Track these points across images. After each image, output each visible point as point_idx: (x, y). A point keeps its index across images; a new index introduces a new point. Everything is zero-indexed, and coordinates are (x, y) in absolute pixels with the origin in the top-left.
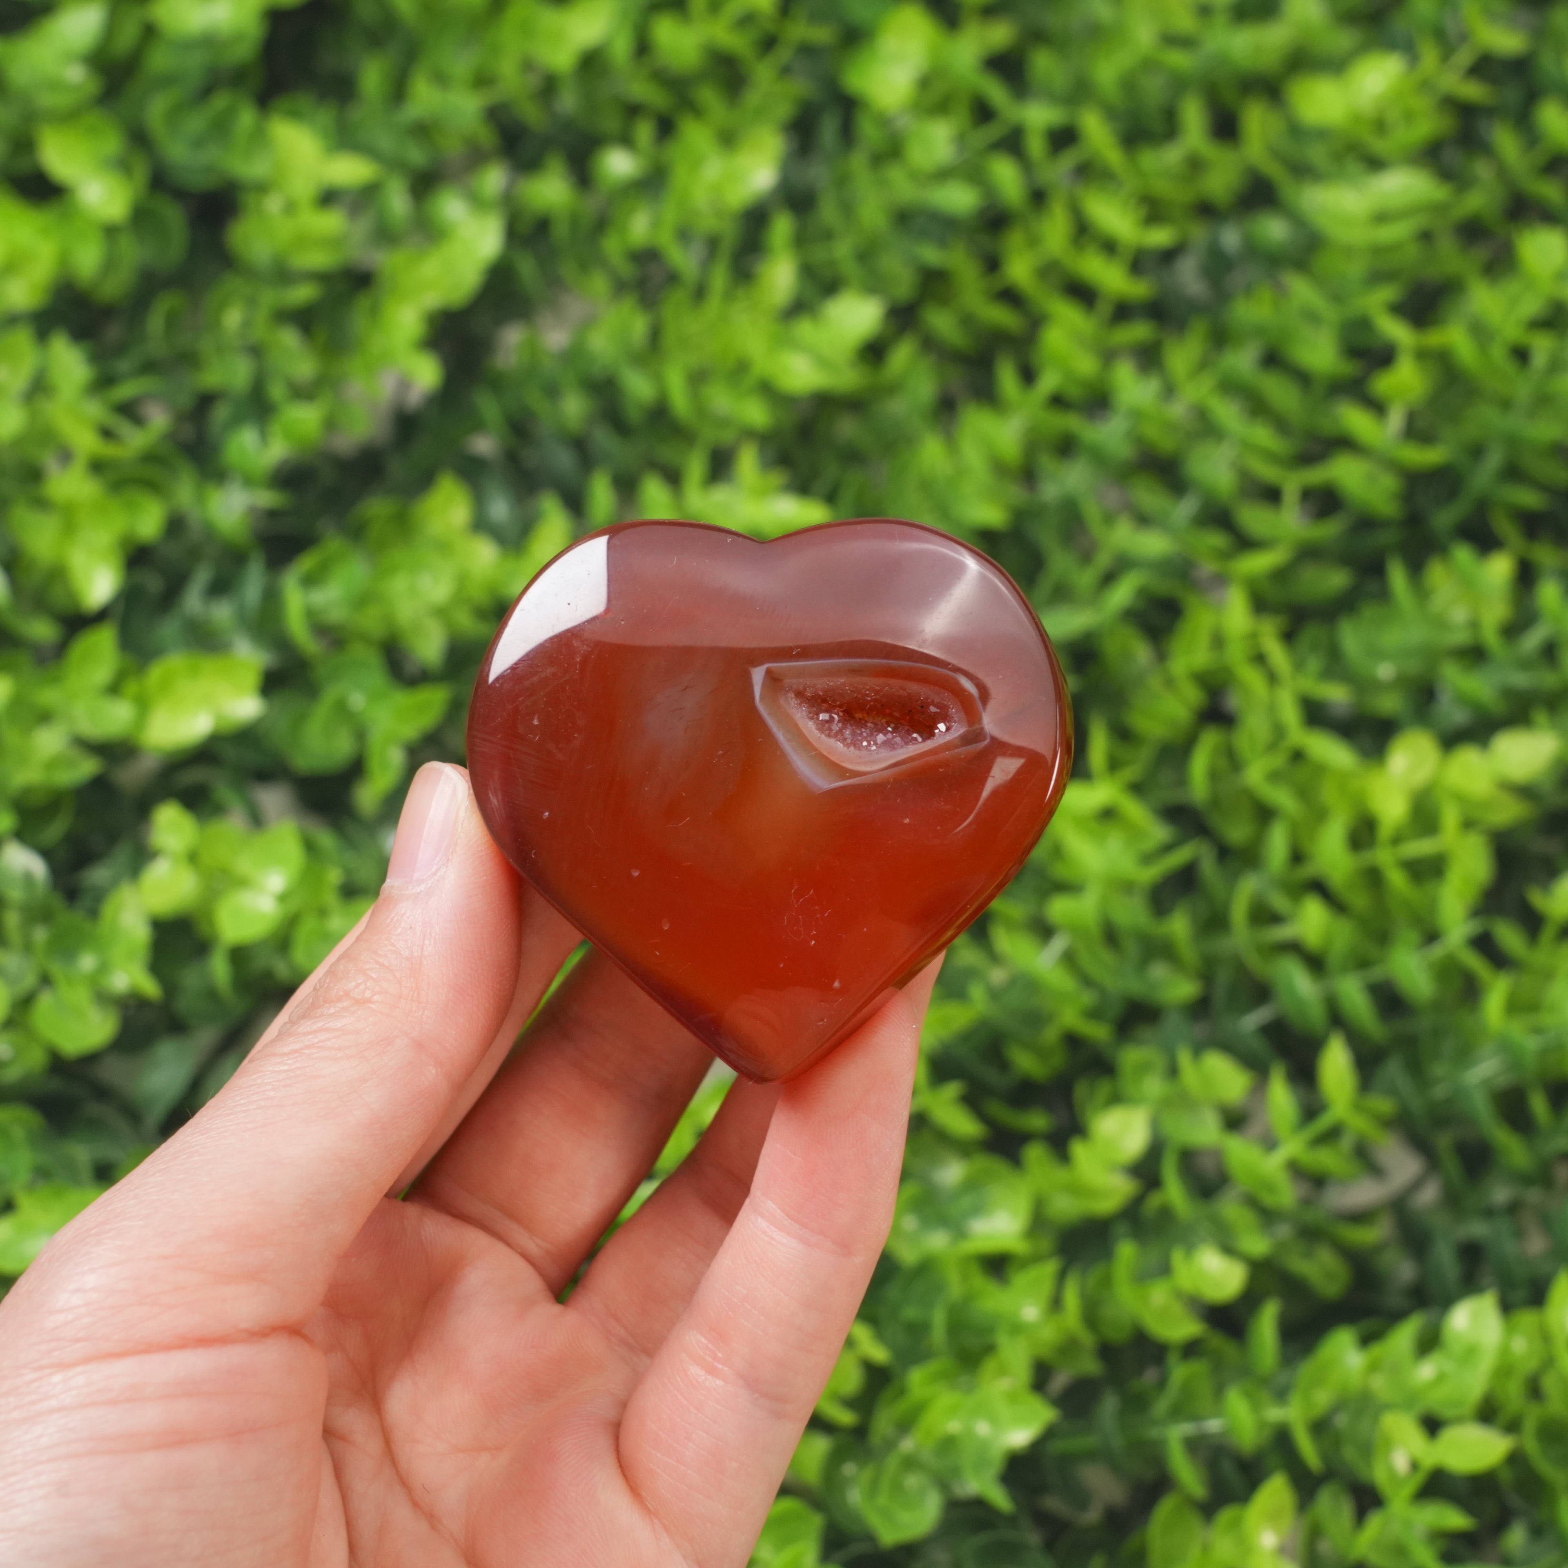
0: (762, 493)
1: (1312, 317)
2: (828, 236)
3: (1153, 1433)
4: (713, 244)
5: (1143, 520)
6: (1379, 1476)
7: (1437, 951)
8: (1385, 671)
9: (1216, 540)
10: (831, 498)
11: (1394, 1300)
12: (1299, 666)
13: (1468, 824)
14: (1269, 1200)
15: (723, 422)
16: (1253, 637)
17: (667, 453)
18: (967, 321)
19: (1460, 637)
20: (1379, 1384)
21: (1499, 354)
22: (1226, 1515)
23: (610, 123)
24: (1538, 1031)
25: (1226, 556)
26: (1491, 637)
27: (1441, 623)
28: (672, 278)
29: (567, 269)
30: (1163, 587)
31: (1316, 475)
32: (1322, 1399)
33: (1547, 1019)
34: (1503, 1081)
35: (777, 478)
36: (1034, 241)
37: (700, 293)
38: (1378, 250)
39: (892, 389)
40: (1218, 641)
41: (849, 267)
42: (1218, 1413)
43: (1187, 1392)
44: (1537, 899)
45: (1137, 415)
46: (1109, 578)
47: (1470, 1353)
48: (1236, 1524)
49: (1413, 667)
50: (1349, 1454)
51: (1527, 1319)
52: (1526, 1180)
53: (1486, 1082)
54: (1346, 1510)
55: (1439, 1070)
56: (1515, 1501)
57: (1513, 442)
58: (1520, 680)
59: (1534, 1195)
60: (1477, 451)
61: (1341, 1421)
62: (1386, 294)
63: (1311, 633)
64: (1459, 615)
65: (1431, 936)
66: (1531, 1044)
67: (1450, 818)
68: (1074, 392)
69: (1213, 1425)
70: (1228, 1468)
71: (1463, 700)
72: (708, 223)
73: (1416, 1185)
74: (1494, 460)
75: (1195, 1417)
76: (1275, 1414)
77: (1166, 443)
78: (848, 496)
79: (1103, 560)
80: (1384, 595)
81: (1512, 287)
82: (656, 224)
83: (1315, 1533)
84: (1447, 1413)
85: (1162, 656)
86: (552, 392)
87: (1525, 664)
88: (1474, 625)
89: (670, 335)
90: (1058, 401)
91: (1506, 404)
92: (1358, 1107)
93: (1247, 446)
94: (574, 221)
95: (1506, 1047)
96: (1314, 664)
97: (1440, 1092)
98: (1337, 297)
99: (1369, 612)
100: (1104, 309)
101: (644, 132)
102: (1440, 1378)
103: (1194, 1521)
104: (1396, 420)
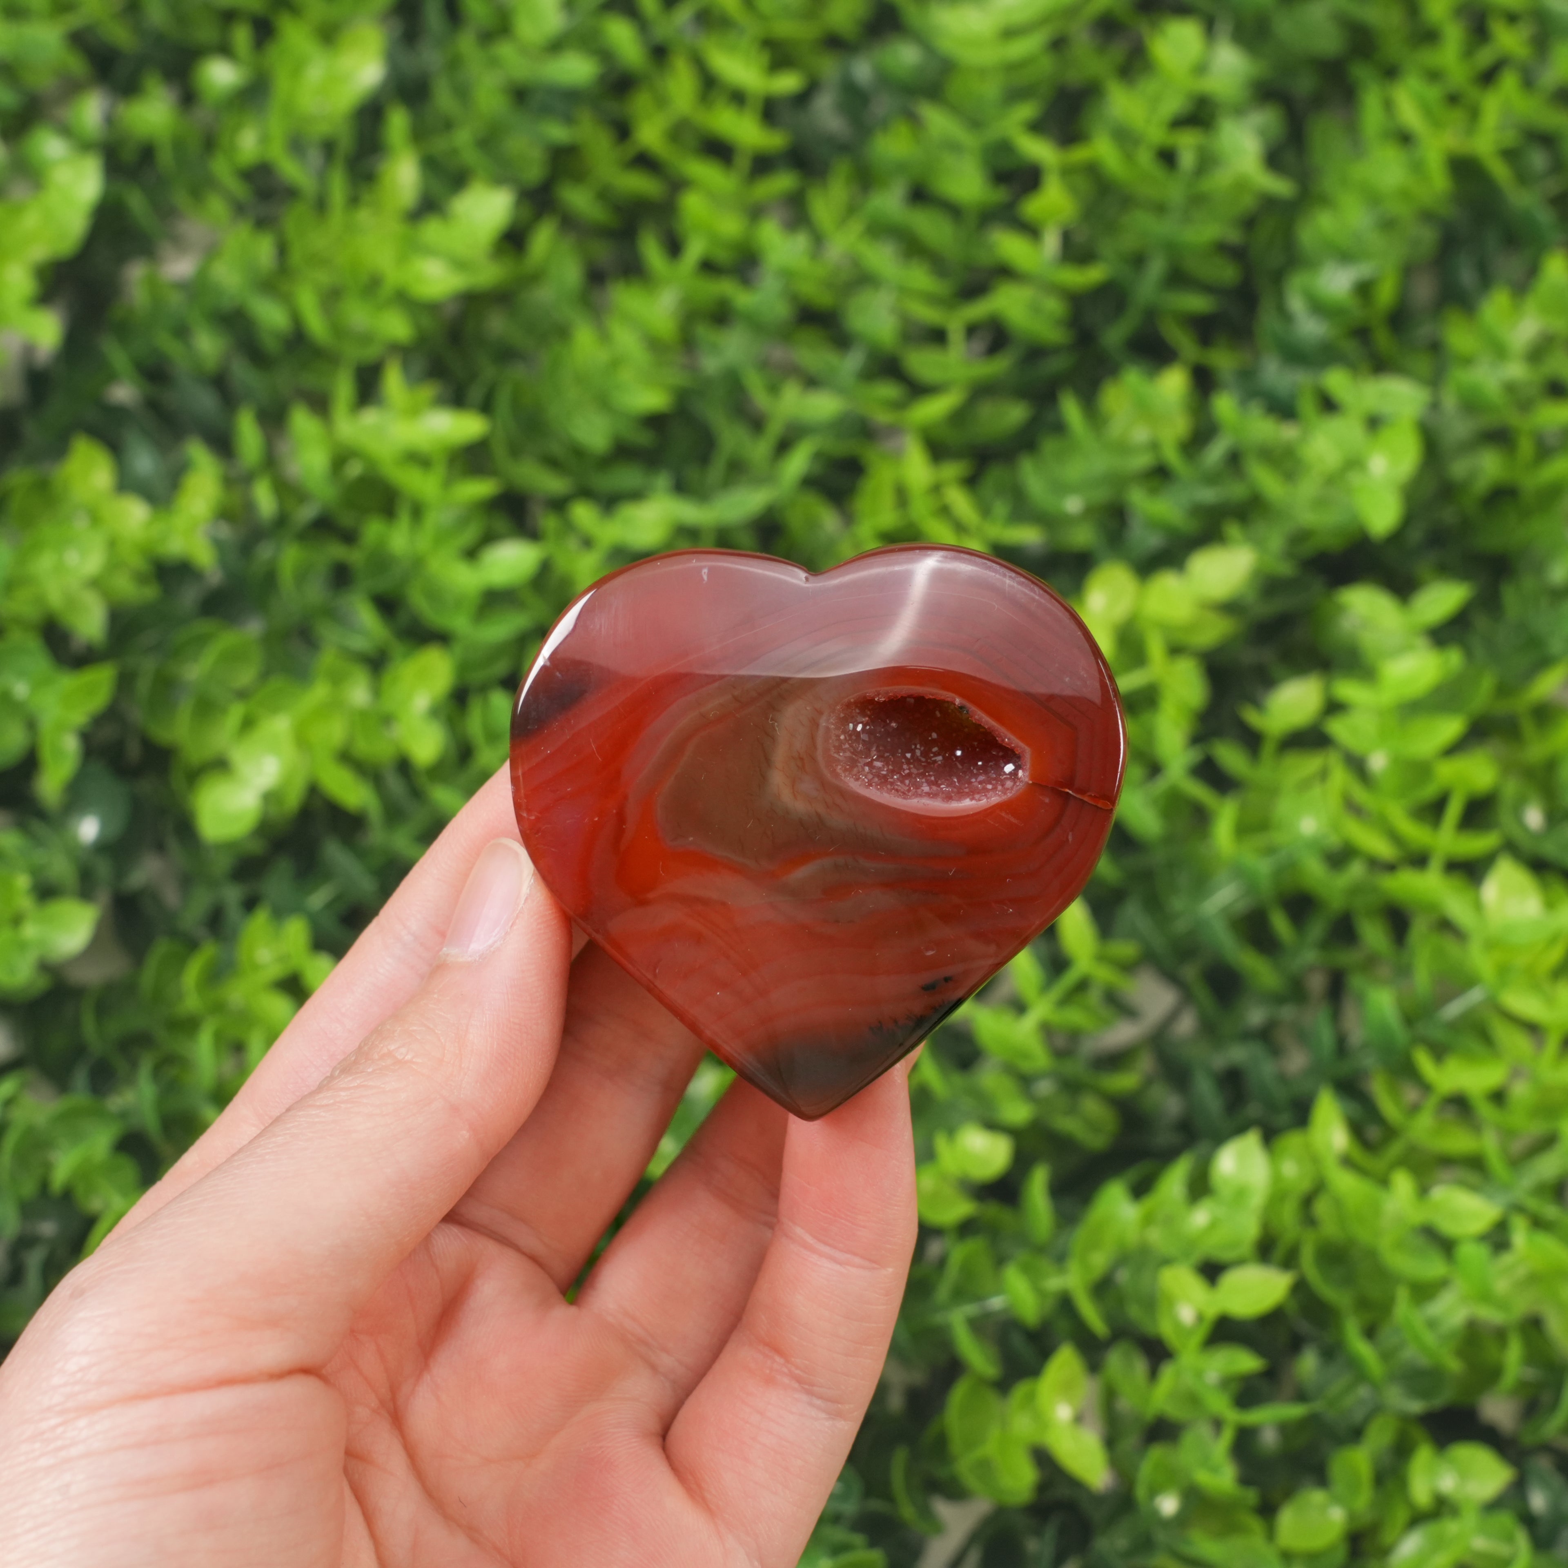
0: (413, 412)
1: (954, 147)
2: (448, 125)
3: (938, 1319)
4: (329, 147)
5: (811, 382)
6: (1166, 1330)
7: (1161, 785)
8: (1073, 505)
9: (888, 390)
10: (486, 408)
11: (1164, 1138)
12: (985, 511)
13: (1175, 650)
14: (1026, 1066)
15: (366, 338)
16: (936, 489)
17: (309, 380)
18: (604, 195)
19: (1142, 461)
20: (1155, 1236)
21: (1145, 158)
22: (1021, 1390)
23: (206, 33)
24: (1270, 851)
25: (900, 406)
26: (1172, 456)
27: (1123, 448)
28: (291, 193)
29: (180, 198)
30: (841, 448)
31: (978, 310)
32: (1099, 1261)
33: (1278, 837)
34: (1242, 906)
35: (428, 391)
36: (662, 102)
37: (321, 205)
38: (1012, 67)
39: (535, 278)
40: (902, 496)
41: (470, 156)
42: (999, 1291)
43: (967, 1271)
44: (1252, 717)
45: (787, 275)
46: (784, 446)
47: (1241, 1194)
48: (1031, 1398)
49: (1101, 495)
50: (1134, 1312)
51: (1292, 1141)
52: (1278, 999)
53: (1225, 911)
54: (1140, 1366)
55: (1177, 903)
56: (1304, 1327)
57: (1172, 249)
58: (1208, 495)
59: (1287, 1013)
60: (1138, 261)
61: (1123, 1277)
62: (1026, 111)
63: (995, 474)
64: (1140, 434)
65: (1154, 769)
66: (1263, 867)
67: (1156, 648)
68: (723, 256)
69: (996, 1303)
70: (1018, 1341)
71: (1154, 524)
72: (321, 129)
73: (1172, 1017)
74: (1156, 268)
75: (978, 1298)
76: (1055, 1283)
77: (822, 298)
78: (503, 401)
79: (774, 430)
80: (1059, 428)
81: (1149, 86)
82: (264, 139)
83: (1110, 1396)
84: (1225, 1256)
85: (848, 518)
86: (182, 332)
87: (1211, 479)
88: (1154, 446)
89: (296, 256)
90: (708, 267)
91: (1160, 209)
92: (1101, 958)
93: (904, 291)
94: (178, 145)
95: (1239, 872)
96: (1001, 508)
97: (1181, 926)
98: (975, 123)
99: (1049, 445)
100: (743, 163)
101: (242, 36)
102: (1213, 1225)
103: (991, 1398)
104: (1051, 242)
